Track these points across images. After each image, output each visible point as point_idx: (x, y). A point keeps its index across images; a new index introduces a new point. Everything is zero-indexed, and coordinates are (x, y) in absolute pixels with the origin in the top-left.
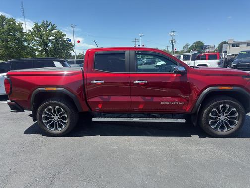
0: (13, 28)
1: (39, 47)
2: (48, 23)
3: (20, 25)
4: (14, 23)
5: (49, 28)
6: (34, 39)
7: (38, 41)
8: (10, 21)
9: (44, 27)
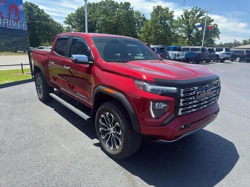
0: (165, 16)
1: (184, 34)
2: (197, 9)
3: (172, 13)
4: (167, 12)
5: (198, 13)
6: (181, 26)
7: (184, 27)
8: (164, 10)
9: (193, 13)
